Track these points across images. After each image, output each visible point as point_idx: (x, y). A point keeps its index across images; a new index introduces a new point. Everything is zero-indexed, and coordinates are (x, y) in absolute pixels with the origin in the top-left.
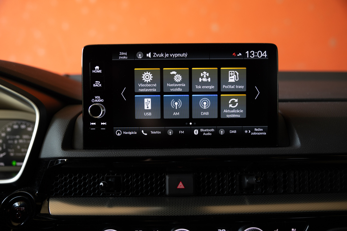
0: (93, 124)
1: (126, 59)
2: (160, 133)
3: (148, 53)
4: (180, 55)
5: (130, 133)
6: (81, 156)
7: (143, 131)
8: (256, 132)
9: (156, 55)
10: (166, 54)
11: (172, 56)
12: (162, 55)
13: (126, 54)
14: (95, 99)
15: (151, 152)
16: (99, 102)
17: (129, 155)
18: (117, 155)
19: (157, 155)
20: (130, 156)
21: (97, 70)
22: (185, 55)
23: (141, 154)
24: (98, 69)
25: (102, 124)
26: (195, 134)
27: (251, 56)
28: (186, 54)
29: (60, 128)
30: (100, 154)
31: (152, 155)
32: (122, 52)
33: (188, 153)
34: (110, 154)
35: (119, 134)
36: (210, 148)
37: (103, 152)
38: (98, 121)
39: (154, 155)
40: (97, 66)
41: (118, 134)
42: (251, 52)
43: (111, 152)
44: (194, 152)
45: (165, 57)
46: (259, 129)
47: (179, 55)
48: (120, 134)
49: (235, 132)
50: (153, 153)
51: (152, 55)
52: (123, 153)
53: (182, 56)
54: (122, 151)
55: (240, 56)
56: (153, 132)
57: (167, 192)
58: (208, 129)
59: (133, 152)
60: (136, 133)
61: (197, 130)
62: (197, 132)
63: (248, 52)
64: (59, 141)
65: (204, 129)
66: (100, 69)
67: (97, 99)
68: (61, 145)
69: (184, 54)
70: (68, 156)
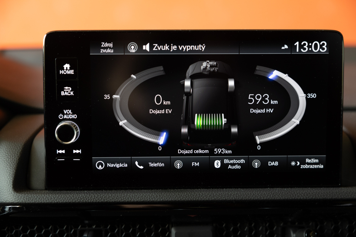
0: (60, 152)
1: (111, 53)
2: (162, 165)
3: (146, 45)
4: (195, 48)
5: (118, 166)
6: (43, 202)
7: (137, 163)
8: (308, 164)
9: (157, 48)
10: (173, 46)
11: (183, 49)
12: (166, 47)
13: (111, 45)
14: (64, 114)
15: (149, 196)
16: (69, 119)
17: (116, 200)
18: (99, 199)
19: (159, 200)
20: (118, 201)
21: (67, 70)
22: (201, 48)
23: (135, 198)
24: (68, 68)
25: (74, 151)
26: (216, 167)
27: (302, 50)
28: (203, 46)
29: (9, 157)
30: (73, 198)
31: (152, 200)
32: (105, 43)
33: (205, 196)
34: (88, 198)
35: (100, 166)
36: (238, 188)
37: (77, 195)
38: (69, 148)
39: (154, 199)
40: (67, 64)
41: (98, 167)
42: (302, 44)
43: (90, 195)
44: (215, 194)
45: (171, 51)
46: (312, 160)
47: (193, 47)
48: (102, 167)
49: (276, 164)
50: (153, 197)
51: (151, 47)
52: (108, 196)
53: (198, 49)
54: (106, 194)
55: (285, 49)
56: (153, 164)
58: (235, 160)
59: (123, 195)
60: (126, 165)
61: (219, 162)
62: (220, 164)
63: (297, 43)
64: (9, 177)
65: (229, 160)
66: (71, 69)
67: (67, 114)
68: (12, 183)
69: (200, 46)
70: (24, 201)
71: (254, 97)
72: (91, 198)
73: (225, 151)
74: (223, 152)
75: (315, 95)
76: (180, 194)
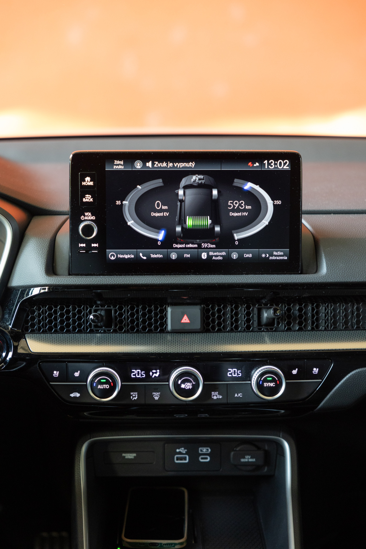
0: (82, 245)
1: (122, 169)
2: (161, 256)
3: (148, 162)
4: (186, 165)
5: (126, 257)
6: (69, 284)
7: (141, 255)
8: (275, 256)
9: (157, 165)
10: (170, 163)
11: (177, 165)
12: (165, 164)
13: (122, 163)
14: (85, 216)
15: (151, 279)
16: (89, 220)
17: (125, 283)
18: (112, 281)
19: (158, 283)
20: (127, 283)
21: (88, 182)
22: (192, 165)
23: (140, 281)
24: (89, 181)
25: (93, 245)
26: (203, 257)
27: (270, 167)
28: (193, 164)
29: (40, 250)
30: (92, 281)
31: (153, 283)
32: (117, 161)
33: (194, 280)
34: (104, 280)
35: (112, 257)
36: (220, 275)
37: (95, 278)
38: (89, 243)
39: (155, 282)
40: (88, 177)
41: (111, 257)
42: (270, 162)
43: (105, 279)
44: (202, 278)
45: (169, 167)
46: (278, 252)
47: (185, 165)
48: (114, 257)
49: (250, 256)
50: (154, 280)
51: (153, 164)
52: (119, 280)
53: (189, 166)
54: (118, 278)
55: (257, 166)
56: (153, 256)
57: (169, 328)
58: (218, 252)
59: (131, 279)
60: (133, 256)
61: (206, 254)
62: (206, 256)
63: (266, 162)
64: (41, 265)
65: (213, 252)
66: (91, 181)
67: (87, 216)
68: (44, 270)
69: (191, 163)
70: (54, 283)
71: (232, 203)
72: (106, 281)
73: (210, 245)
74: (209, 246)
75: (280, 202)
76: (174, 278)
